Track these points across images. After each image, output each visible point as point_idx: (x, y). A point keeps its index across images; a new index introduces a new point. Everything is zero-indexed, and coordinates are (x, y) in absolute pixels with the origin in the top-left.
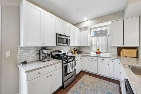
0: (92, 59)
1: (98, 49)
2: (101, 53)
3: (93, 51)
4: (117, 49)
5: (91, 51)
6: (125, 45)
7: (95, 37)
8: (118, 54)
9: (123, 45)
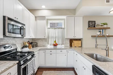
0: (51, 53)
1: (55, 41)
2: (57, 45)
3: (50, 43)
4: (69, 40)
5: (48, 44)
6: (75, 38)
7: (52, 29)
8: (70, 45)
9: (74, 38)
